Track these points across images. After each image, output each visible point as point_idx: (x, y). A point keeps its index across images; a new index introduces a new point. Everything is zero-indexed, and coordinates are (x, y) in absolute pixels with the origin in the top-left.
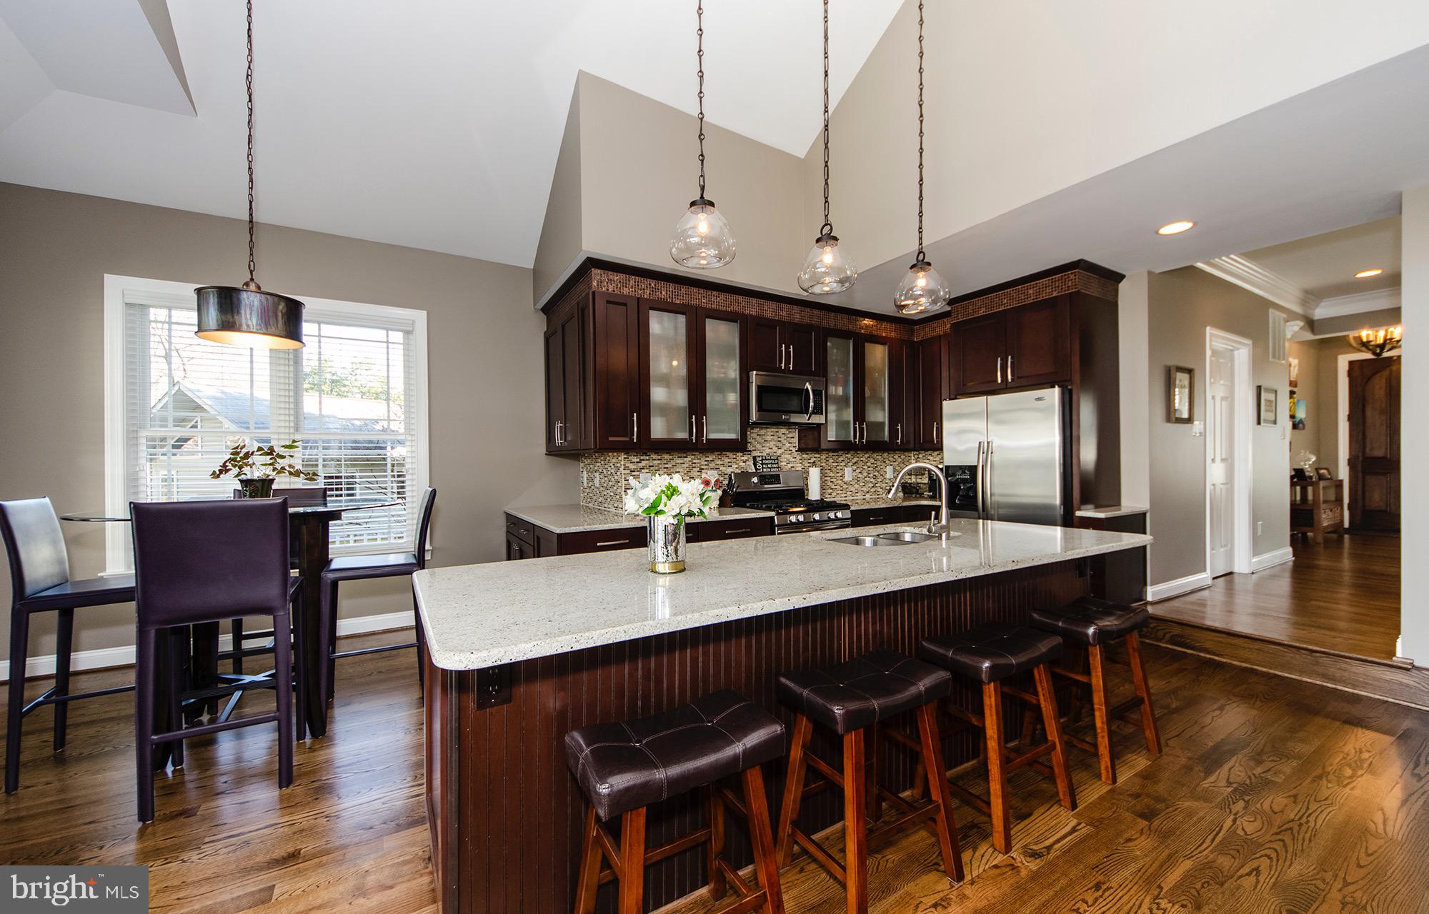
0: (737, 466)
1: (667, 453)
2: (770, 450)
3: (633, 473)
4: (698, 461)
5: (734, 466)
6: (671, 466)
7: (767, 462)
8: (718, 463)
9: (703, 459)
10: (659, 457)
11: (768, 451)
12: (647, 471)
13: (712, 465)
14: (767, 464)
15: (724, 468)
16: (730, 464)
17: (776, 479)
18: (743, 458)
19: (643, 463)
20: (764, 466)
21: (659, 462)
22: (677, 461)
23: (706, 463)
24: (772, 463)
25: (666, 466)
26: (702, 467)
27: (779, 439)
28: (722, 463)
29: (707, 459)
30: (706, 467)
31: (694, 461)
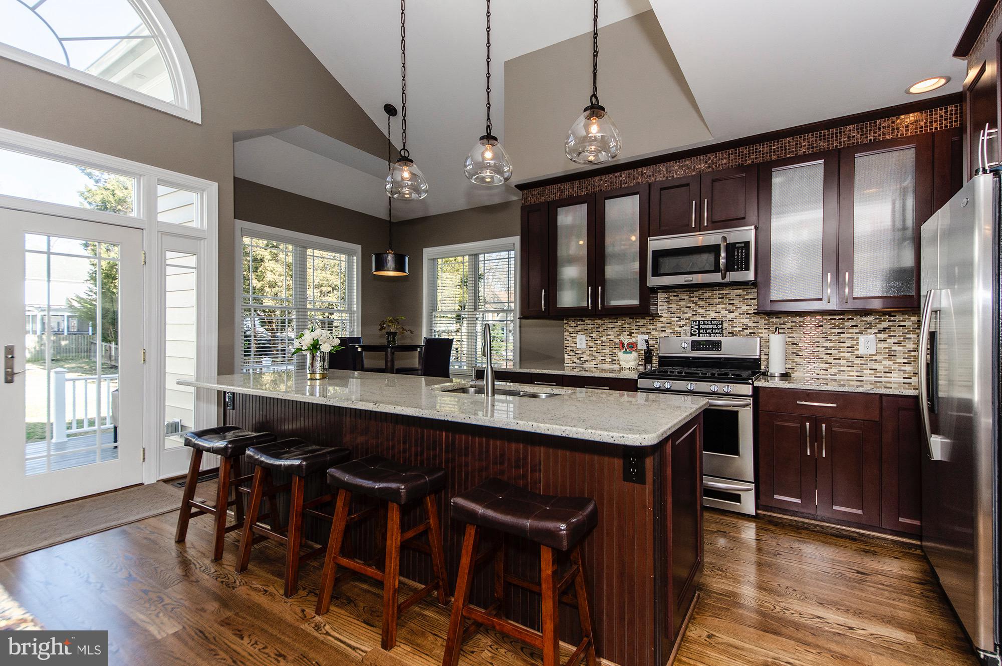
0: (671, 331)
1: (599, 319)
2: (717, 314)
3: (572, 335)
4: (628, 326)
5: (668, 331)
6: (602, 330)
7: (705, 327)
8: (649, 327)
9: (634, 323)
10: (593, 322)
11: (713, 314)
12: (582, 333)
13: (643, 330)
14: (706, 329)
15: (657, 333)
16: (663, 329)
17: (717, 346)
18: (679, 323)
19: (580, 327)
20: (701, 331)
21: (592, 326)
22: (609, 326)
23: (637, 327)
24: (713, 329)
25: (599, 330)
26: (633, 331)
27: (732, 302)
28: (654, 327)
29: (638, 324)
30: (637, 331)
31: (624, 326)
